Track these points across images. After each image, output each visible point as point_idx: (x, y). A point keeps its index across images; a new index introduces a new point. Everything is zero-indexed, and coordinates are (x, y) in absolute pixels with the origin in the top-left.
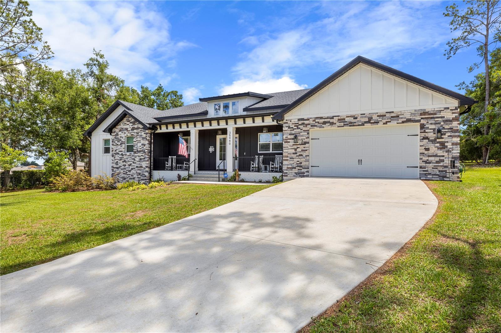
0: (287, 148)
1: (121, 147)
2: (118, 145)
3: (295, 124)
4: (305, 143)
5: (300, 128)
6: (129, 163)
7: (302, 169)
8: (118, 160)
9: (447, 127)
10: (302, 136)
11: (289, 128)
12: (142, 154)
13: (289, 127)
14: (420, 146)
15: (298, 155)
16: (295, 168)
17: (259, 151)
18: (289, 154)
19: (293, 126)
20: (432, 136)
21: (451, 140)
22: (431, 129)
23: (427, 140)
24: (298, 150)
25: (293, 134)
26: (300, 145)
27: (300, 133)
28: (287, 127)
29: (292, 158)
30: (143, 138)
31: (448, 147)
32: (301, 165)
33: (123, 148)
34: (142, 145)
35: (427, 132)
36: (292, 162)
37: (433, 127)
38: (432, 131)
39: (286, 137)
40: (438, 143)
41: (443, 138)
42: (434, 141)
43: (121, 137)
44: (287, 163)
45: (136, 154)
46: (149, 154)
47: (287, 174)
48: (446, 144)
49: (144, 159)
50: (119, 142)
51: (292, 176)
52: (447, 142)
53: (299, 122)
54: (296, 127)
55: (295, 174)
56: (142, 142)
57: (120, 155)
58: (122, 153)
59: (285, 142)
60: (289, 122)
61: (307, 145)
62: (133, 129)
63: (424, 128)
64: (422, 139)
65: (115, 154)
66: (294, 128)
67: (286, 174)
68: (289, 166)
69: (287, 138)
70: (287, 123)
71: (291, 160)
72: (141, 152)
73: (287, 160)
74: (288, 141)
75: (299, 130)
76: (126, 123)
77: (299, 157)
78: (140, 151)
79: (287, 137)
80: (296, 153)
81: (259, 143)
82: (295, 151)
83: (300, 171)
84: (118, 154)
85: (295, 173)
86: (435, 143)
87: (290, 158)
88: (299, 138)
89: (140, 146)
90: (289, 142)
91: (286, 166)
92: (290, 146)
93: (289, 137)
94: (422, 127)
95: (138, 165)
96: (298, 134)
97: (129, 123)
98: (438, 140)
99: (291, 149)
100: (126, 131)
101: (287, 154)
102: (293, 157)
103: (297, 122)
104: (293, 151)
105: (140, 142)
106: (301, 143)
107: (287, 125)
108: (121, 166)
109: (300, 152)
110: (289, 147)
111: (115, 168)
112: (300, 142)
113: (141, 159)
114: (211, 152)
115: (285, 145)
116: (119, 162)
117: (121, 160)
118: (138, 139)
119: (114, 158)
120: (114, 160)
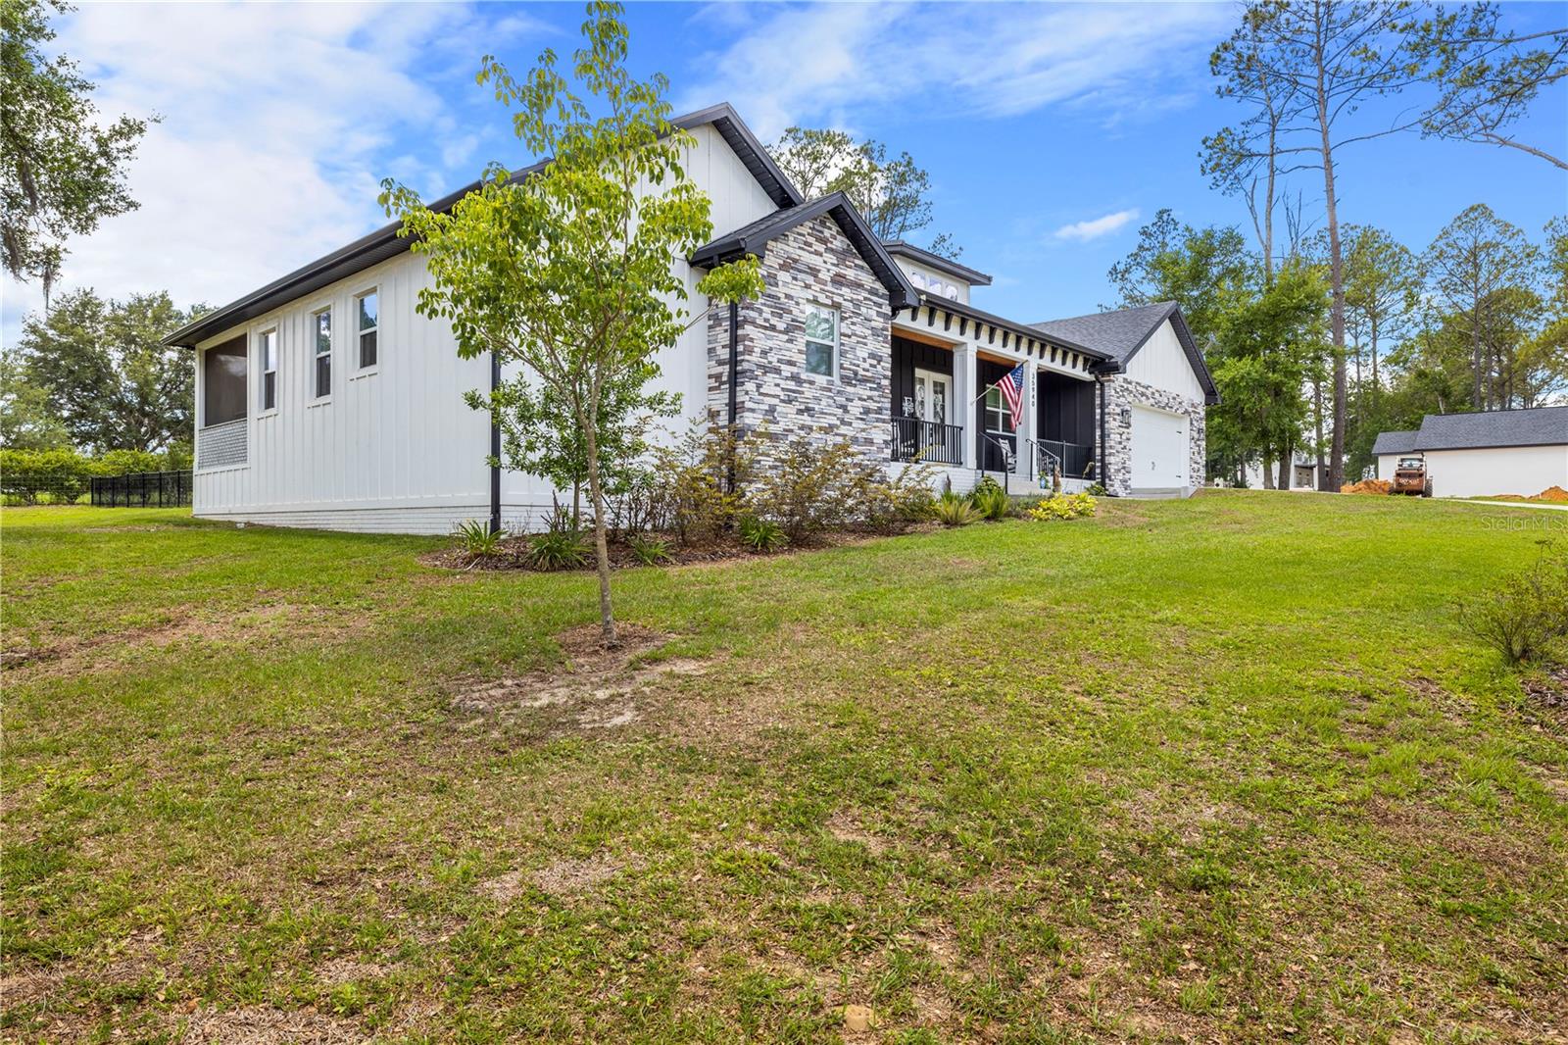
1: (790, 341)
2: (773, 328)
3: (1121, 386)
4: (1128, 426)
5: (1125, 396)
6: (825, 422)
7: (1126, 475)
8: (775, 401)
10: (1127, 411)
12: (870, 393)
16: (1120, 471)
25: (1119, 406)
28: (1113, 388)
30: (874, 332)
33: (800, 352)
34: (872, 356)
43: (788, 296)
45: (849, 389)
49: (879, 411)
50: (781, 316)
56: (872, 344)
57: (787, 378)
58: (795, 370)
61: (1130, 430)
62: (839, 280)
65: (759, 366)
66: (1120, 393)
72: (870, 381)
74: (1115, 416)
76: (810, 245)
78: (865, 380)
79: (1114, 410)
82: (1120, 438)
83: (1124, 477)
84: (778, 371)
85: (1121, 481)
86: (1196, 447)
89: (865, 360)
97: (821, 248)
98: (1197, 443)
99: (1117, 434)
100: (810, 280)
105: (865, 344)
108: (792, 431)
109: (1125, 440)
112: (1125, 422)
113: (867, 412)
116: (781, 408)
117: (790, 402)
118: (858, 330)
119: (759, 386)
120: (756, 397)
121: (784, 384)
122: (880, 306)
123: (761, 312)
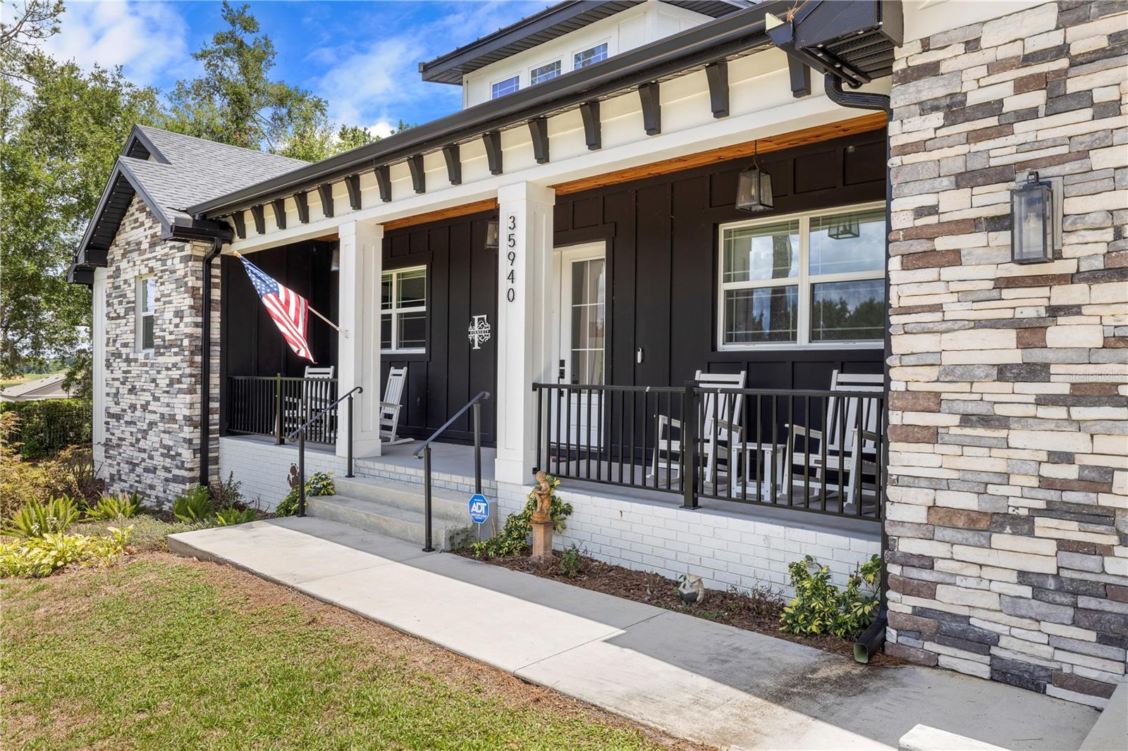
0: (937, 316)
3: (1028, 60)
5: (1084, 99)
7: (1107, 551)
10: (1117, 176)
11: (951, 120)
13: (955, 109)
15: (1059, 386)
16: (1022, 525)
17: (729, 339)
18: (952, 374)
19: (1001, 89)
24: (1061, 335)
25: (1001, 175)
26: (1093, 277)
27: (1084, 155)
28: (926, 108)
29: (987, 421)
32: (1105, 500)
33: (131, 332)
36: (981, 461)
39: (920, 212)
44: (937, 460)
46: (198, 359)
47: (926, 575)
49: (180, 379)
51: (993, 602)
53: (1072, 31)
54: (1037, 98)
55: (1027, 591)
57: (124, 361)
60: (952, 58)
65: (112, 355)
66: (1014, 103)
67: (914, 573)
68: (948, 499)
69: (932, 220)
70: (932, 70)
71: (977, 443)
72: (173, 345)
73: (933, 436)
74: (942, 243)
75: (1077, 122)
76: (138, 221)
77: (1078, 413)
78: (170, 346)
79: (933, 210)
80: (1036, 372)
81: (723, 287)
82: (1022, 345)
83: (1091, 562)
84: (120, 355)
85: (1024, 577)
87: (966, 420)
88: (1073, 206)
89: (171, 322)
90: (955, 258)
91: (924, 497)
92: (963, 296)
93: (956, 204)
95: (165, 411)
96: (1068, 168)
99: (979, 324)
100: (136, 256)
101: (933, 373)
102: (1000, 410)
103: (1056, 39)
104: (1005, 348)
106: (1099, 264)
107: (930, 89)
109: (1089, 356)
110: (956, 310)
111: (113, 416)
112: (1083, 247)
113: (172, 382)
114: (476, 347)
115: (914, 289)
119: (111, 372)
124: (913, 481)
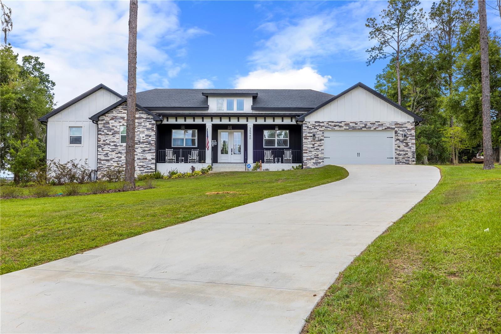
0: (306, 143)
1: (114, 137)
2: (108, 134)
3: (313, 125)
4: (321, 140)
5: (316, 129)
7: (318, 160)
8: (108, 152)
9: (409, 133)
10: (318, 134)
11: (308, 128)
12: (146, 146)
14: (395, 144)
16: (313, 159)
17: (265, 146)
18: (308, 148)
19: (311, 126)
20: (401, 138)
21: (411, 141)
22: (401, 134)
23: (399, 141)
24: (315, 145)
25: (312, 133)
26: (317, 141)
27: (316, 132)
28: (306, 127)
29: (311, 151)
30: (148, 129)
31: (410, 145)
32: (318, 157)
33: (117, 139)
34: (146, 136)
35: (398, 136)
36: (310, 154)
37: (401, 133)
38: (401, 135)
39: (306, 135)
40: (405, 143)
41: (407, 140)
42: (402, 142)
43: (112, 126)
44: (307, 155)
46: (155, 146)
47: (306, 164)
48: (409, 144)
49: (150, 150)
50: (110, 131)
51: (311, 165)
52: (409, 142)
54: (313, 128)
56: (147, 133)
57: (112, 146)
58: (115, 143)
59: (305, 139)
60: (308, 123)
61: (322, 142)
63: (397, 133)
64: (396, 140)
65: (102, 144)
66: (312, 128)
68: (308, 158)
70: (306, 124)
71: (310, 153)
72: (145, 143)
73: (307, 153)
74: (307, 138)
76: (122, 112)
77: (316, 150)
78: (143, 143)
79: (307, 135)
80: (314, 148)
81: (264, 139)
82: (313, 146)
83: (317, 161)
84: (110, 145)
85: (313, 163)
86: (403, 143)
87: (309, 151)
88: (316, 136)
89: (143, 137)
90: (308, 139)
91: (306, 158)
92: (309, 142)
94: (396, 132)
95: (141, 157)
98: (404, 141)
99: (310, 144)
100: (121, 120)
101: (306, 148)
103: (315, 124)
104: (312, 146)
105: (144, 133)
108: (114, 158)
109: (317, 146)
110: (309, 143)
111: (104, 160)
112: (317, 139)
113: (144, 151)
115: (305, 141)
116: (110, 153)
117: (113, 151)
118: (141, 130)
119: (102, 149)
120: (102, 151)
121: (111, 147)
122: (151, 122)
123: (103, 131)
124: (305, 156)
